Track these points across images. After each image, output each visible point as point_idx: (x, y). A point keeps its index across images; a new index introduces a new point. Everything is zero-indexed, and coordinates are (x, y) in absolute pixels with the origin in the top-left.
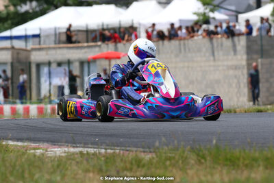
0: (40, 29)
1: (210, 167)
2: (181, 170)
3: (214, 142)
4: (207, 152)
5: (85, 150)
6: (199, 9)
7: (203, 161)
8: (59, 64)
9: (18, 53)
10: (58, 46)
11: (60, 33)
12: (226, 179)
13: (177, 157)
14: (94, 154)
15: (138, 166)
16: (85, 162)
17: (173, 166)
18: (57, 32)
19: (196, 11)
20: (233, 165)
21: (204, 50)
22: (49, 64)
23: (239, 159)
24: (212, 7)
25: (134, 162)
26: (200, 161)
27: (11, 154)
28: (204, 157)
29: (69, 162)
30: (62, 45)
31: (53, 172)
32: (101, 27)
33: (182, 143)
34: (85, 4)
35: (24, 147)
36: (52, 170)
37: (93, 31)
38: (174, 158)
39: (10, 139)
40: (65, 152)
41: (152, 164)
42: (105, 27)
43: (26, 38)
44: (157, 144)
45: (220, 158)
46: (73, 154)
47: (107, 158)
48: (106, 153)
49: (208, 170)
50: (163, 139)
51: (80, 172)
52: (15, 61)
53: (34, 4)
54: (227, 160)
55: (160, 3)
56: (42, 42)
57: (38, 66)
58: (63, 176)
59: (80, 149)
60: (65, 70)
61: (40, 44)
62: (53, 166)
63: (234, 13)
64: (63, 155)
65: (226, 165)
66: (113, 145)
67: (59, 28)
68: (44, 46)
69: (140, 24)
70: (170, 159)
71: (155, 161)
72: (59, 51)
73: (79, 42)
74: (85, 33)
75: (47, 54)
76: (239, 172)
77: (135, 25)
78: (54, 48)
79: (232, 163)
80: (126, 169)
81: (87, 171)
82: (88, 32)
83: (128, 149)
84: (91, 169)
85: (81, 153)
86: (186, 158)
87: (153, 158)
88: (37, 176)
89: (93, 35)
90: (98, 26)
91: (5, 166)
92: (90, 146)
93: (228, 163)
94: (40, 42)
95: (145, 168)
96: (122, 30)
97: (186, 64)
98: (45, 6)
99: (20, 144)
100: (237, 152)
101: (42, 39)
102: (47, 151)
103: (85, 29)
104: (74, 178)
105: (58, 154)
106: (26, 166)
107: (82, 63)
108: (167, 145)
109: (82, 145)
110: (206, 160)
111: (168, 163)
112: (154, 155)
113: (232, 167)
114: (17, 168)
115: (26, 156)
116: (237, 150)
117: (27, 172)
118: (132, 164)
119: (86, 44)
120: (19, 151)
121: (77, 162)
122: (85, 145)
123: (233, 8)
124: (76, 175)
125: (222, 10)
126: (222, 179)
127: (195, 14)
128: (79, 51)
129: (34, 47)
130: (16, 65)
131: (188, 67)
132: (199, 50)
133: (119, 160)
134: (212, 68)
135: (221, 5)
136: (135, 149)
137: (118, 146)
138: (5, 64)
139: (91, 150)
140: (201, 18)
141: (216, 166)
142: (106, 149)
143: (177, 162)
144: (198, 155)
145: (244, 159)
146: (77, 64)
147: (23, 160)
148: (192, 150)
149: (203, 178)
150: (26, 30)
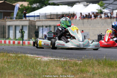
0: (40, 14)
1: (103, 67)
2: (92, 67)
3: (104, 57)
4: (101, 61)
5: (56, 59)
6: (99, 8)
7: (100, 64)
8: (46, 27)
9: (31, 22)
10: (46, 20)
11: (47, 15)
12: (109, 72)
13: (90, 63)
14: (59, 61)
15: (76, 66)
16: (56, 63)
17: (89, 66)
18: (46, 15)
19: (98, 9)
20: (111, 66)
21: (100, 23)
22: (43, 26)
23: (113, 64)
24: (104, 7)
25: (74, 64)
26: (99, 64)
27: (29, 59)
28: (100, 63)
29: (50, 63)
30: (47, 20)
31: (44, 67)
32: (62, 14)
33: (92, 57)
34: (57, 5)
35: (33, 57)
36: (44, 66)
37: (59, 15)
38: (89, 63)
39: (29, 54)
40: (49, 59)
41: (81, 65)
42: (64, 13)
43: (34, 16)
44: (83, 57)
45: (106, 63)
46: (52, 60)
47: (64, 62)
48: (64, 60)
49: (102, 68)
50: (85, 56)
51: (54, 67)
52: (30, 25)
53: (38, 4)
54: (109, 64)
55: (84, 5)
56: (40, 18)
57: (39, 27)
58: (48, 68)
59: (54, 58)
60: (48, 29)
61: (39, 19)
62: (44, 64)
63: (112, 10)
64: (48, 60)
65: (109, 66)
66: (66, 57)
67: (47, 13)
68: (41, 20)
69: (77, 13)
70: (87, 63)
71: (82, 64)
72: (46, 22)
73: (54, 19)
74: (56, 15)
75: (42, 23)
76: (114, 69)
77: (75, 13)
78: (45, 21)
79: (111, 65)
80: (71, 66)
81: (57, 67)
82: (57, 15)
83: (72, 59)
84: (58, 66)
85: (54, 60)
86: (94, 63)
87: (81, 63)
88: (38, 68)
89: (59, 16)
90: (61, 13)
91: (27, 64)
92: (58, 57)
93: (109, 65)
94: (39, 18)
95: (79, 66)
96: (70, 15)
97: (93, 28)
98: (42, 5)
99: (32, 55)
100: (113, 62)
101: (40, 17)
102: (42, 59)
103: (56, 14)
104: (52, 69)
105: (46, 60)
106: (34, 64)
107: (55, 27)
108: (87, 58)
109: (55, 57)
110: (101, 64)
111: (87, 65)
112: (82, 62)
113: (111, 67)
114: (31, 64)
115: (34, 60)
116: (113, 61)
117: (35, 66)
118: (73, 64)
119: (56, 20)
120: (32, 58)
121: (53, 63)
122: (56, 57)
123: (111, 8)
124: (53, 68)
125: (108, 9)
126: (107, 71)
127: (97, 10)
128: (54, 22)
129: (37, 20)
130: (30, 26)
131: (94, 29)
132: (98, 23)
133: (69, 63)
134: (103, 30)
135: (107, 7)
136: (75, 59)
137: (68, 58)
138: (26, 26)
139: (59, 59)
140: (99, 11)
141: (105, 67)
142: (64, 59)
143: (90, 64)
144: (98, 62)
145: (115, 64)
146: (53, 27)
147: (33, 62)
148: (96, 60)
149: (100, 71)
150: (34, 14)
